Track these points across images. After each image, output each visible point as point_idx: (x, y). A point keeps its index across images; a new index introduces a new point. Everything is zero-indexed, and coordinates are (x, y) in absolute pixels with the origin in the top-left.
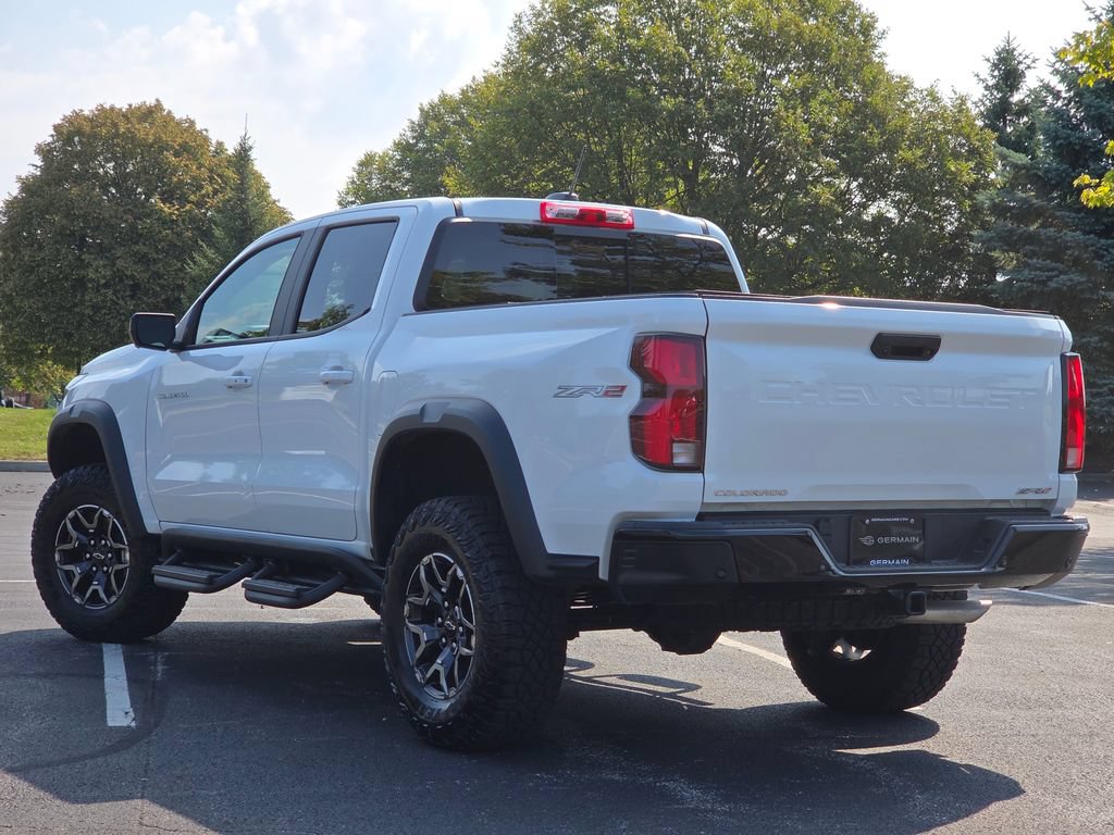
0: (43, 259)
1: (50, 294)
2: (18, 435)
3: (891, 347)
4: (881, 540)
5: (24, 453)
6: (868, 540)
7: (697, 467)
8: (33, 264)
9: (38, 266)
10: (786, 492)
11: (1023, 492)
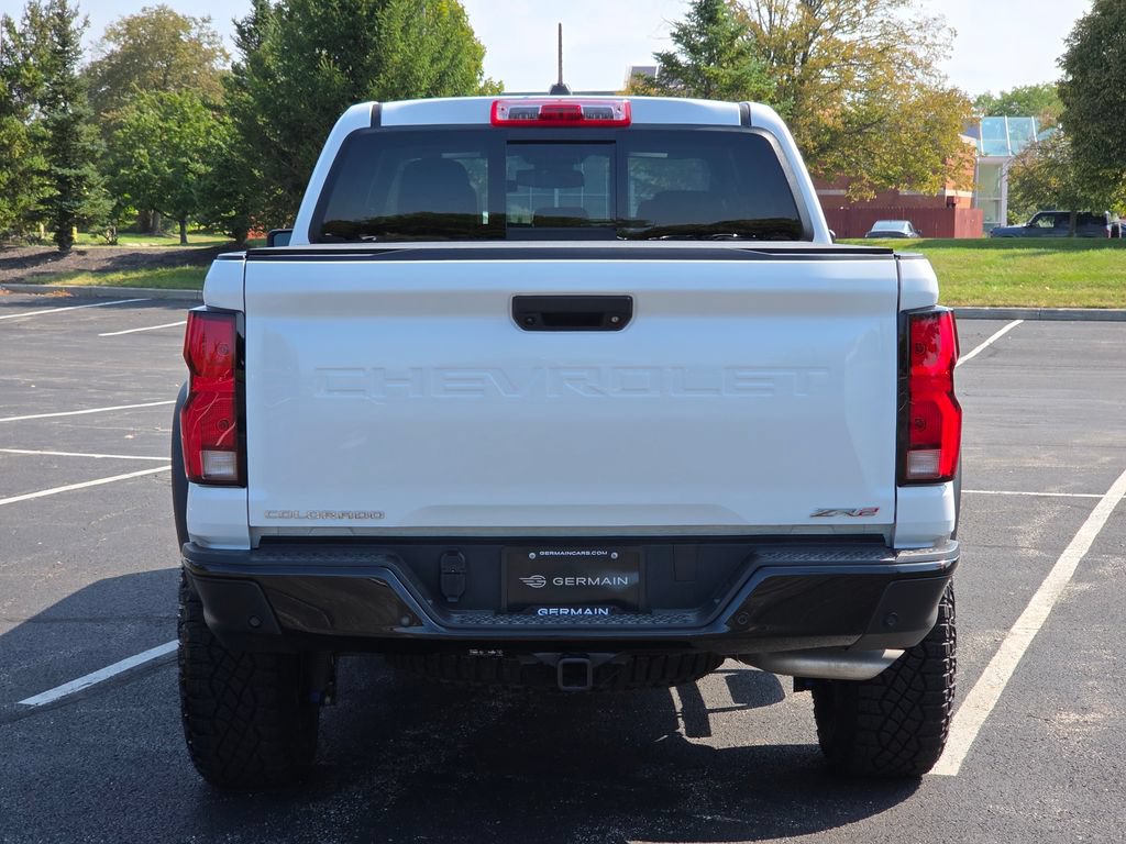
0: (1109, 80)
1: (1116, 117)
2: (959, 278)
3: (538, 313)
4: (558, 581)
5: (955, 299)
6: (536, 582)
7: (241, 481)
8: (1099, 87)
9: (1104, 88)
10: (381, 515)
11: (821, 514)
